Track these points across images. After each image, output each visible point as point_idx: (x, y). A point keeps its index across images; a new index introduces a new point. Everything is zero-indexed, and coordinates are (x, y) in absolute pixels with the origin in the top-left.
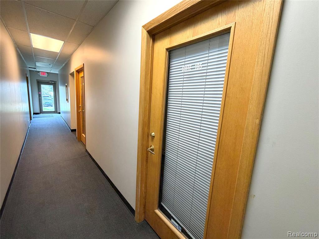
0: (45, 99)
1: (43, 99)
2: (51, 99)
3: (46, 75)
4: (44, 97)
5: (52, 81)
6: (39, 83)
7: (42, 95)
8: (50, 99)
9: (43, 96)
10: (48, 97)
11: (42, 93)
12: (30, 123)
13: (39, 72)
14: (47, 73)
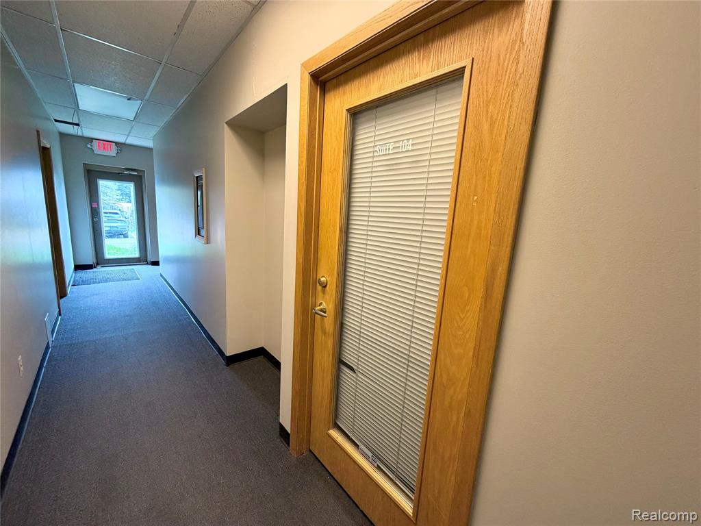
0: (109, 221)
1: (103, 218)
2: (124, 219)
3: (113, 151)
4: (106, 215)
5: (133, 170)
6: (93, 175)
7: (103, 211)
8: (122, 218)
9: (105, 213)
10: (117, 214)
11: (102, 205)
12: (60, 314)
13: (91, 140)
14: (117, 144)
